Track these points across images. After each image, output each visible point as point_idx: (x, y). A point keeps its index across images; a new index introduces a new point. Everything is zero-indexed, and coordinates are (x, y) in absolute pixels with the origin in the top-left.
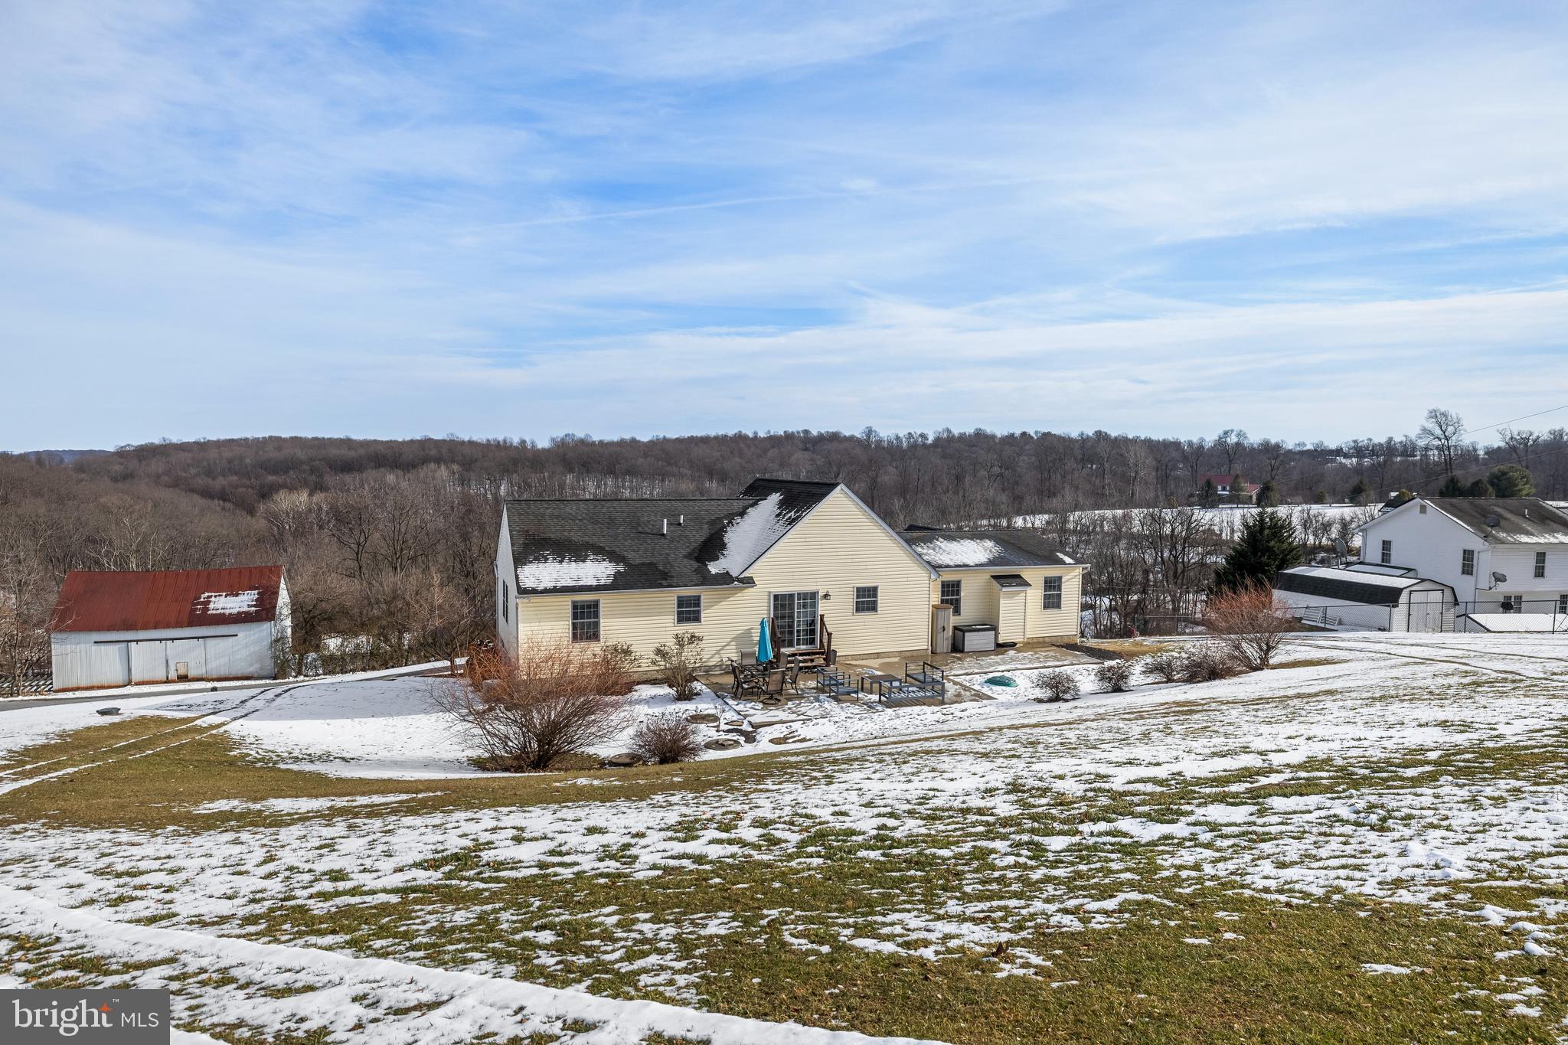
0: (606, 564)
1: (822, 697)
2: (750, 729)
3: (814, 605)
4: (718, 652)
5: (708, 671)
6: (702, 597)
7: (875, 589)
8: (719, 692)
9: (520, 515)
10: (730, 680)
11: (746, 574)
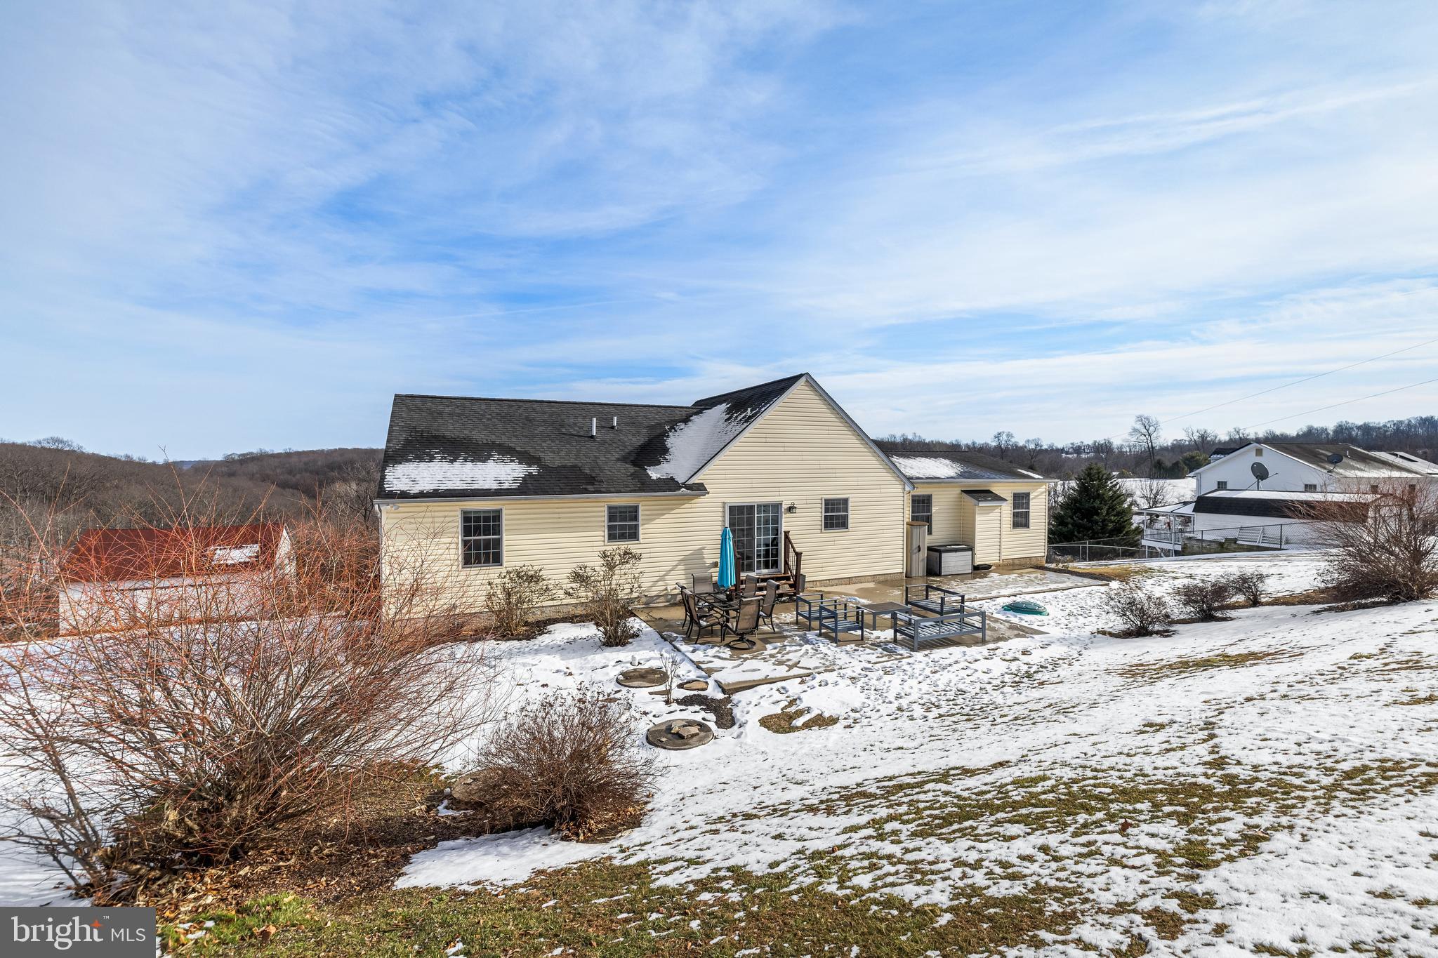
0: (513, 465)
1: (811, 635)
2: (720, 696)
3: (776, 520)
4: (662, 578)
5: (649, 603)
6: (641, 508)
7: (846, 501)
8: (664, 632)
9: (410, 410)
10: (679, 614)
11: (695, 480)
